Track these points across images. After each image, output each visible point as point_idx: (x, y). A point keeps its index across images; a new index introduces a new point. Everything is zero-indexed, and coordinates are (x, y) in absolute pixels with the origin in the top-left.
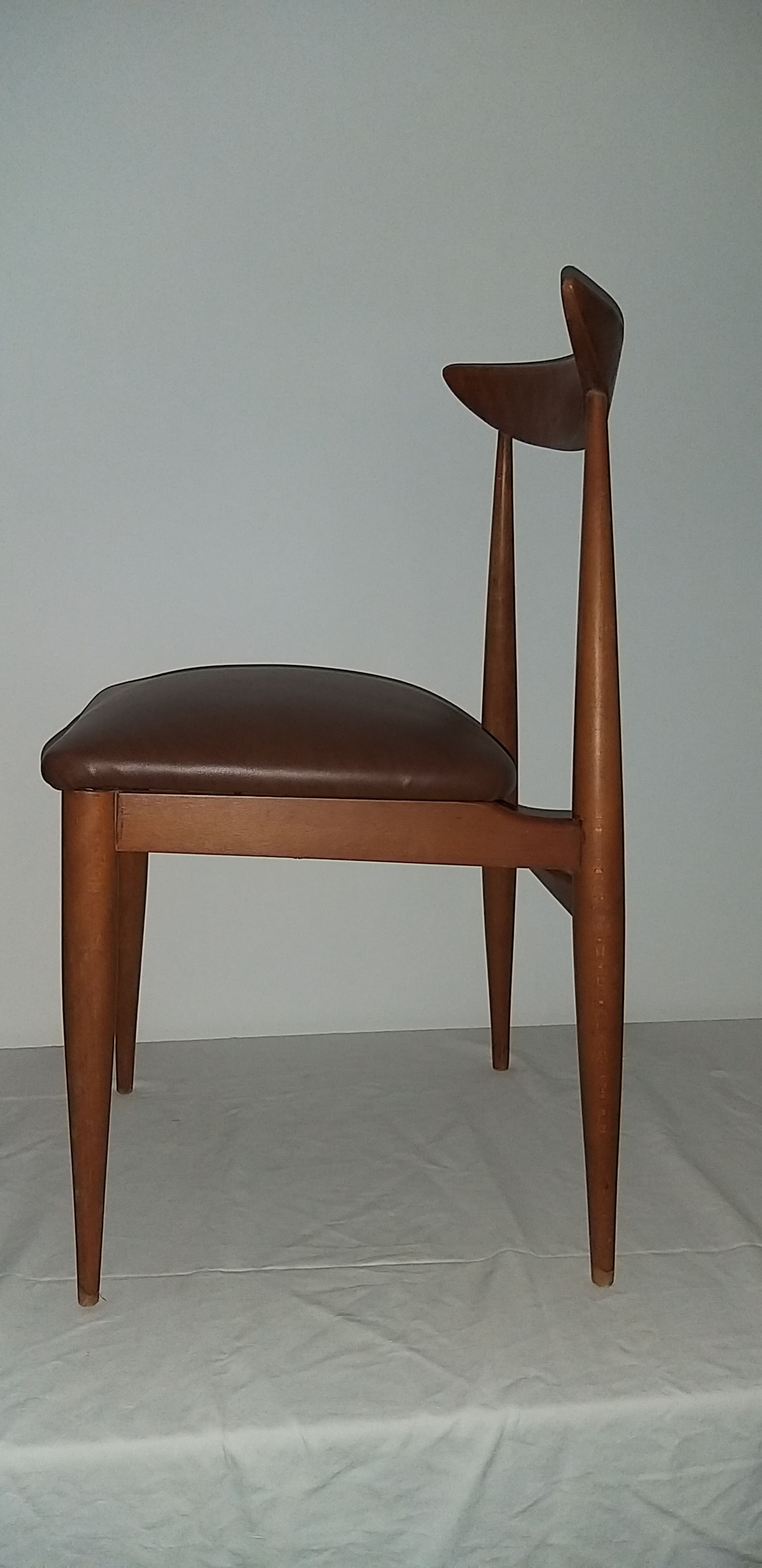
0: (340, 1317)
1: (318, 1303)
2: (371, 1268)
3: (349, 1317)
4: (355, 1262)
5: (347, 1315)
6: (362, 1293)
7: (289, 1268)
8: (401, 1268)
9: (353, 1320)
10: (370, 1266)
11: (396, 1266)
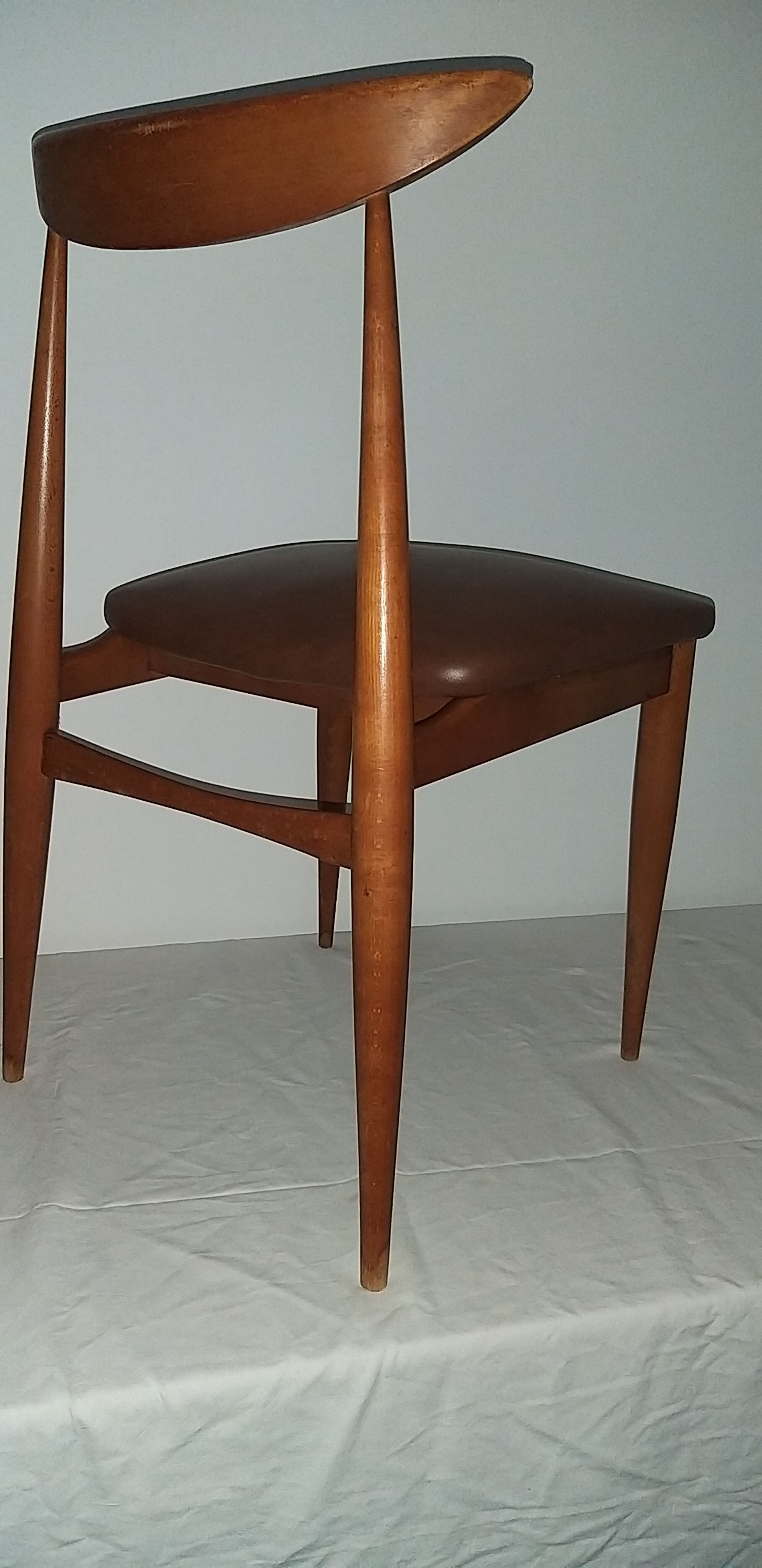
0: (195, 1255)
1: (170, 1241)
2: (223, 1199)
3: (205, 1254)
4: (207, 1192)
6: (218, 1226)
7: (132, 1204)
8: (258, 1196)
9: (211, 1258)
10: (224, 1196)
11: (251, 1195)
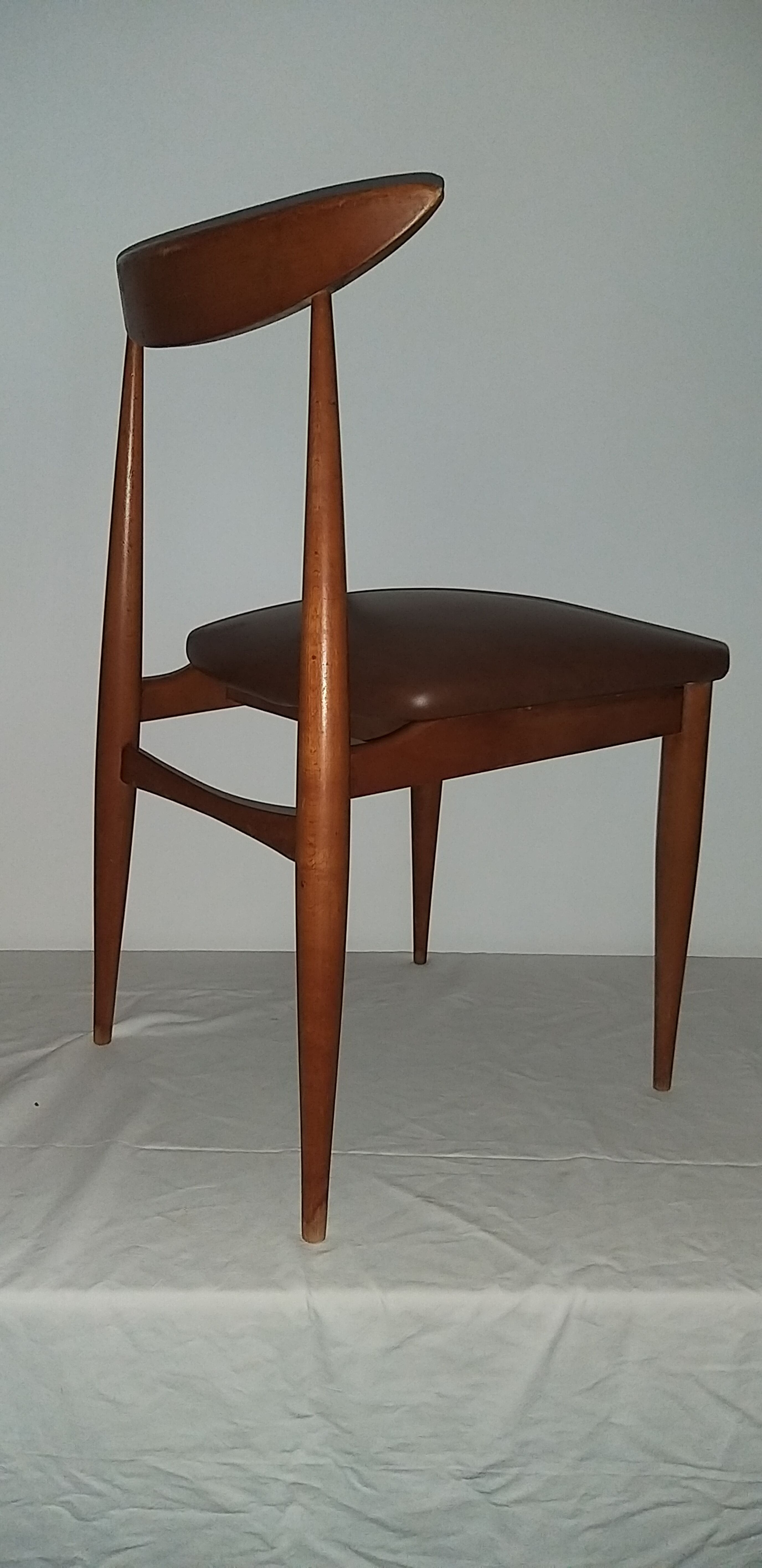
0: (418, 1199)
1: (400, 1186)
2: (449, 1159)
4: (434, 1153)
5: (427, 1199)
8: (478, 1161)
9: (431, 1202)
11: (476, 1159)
